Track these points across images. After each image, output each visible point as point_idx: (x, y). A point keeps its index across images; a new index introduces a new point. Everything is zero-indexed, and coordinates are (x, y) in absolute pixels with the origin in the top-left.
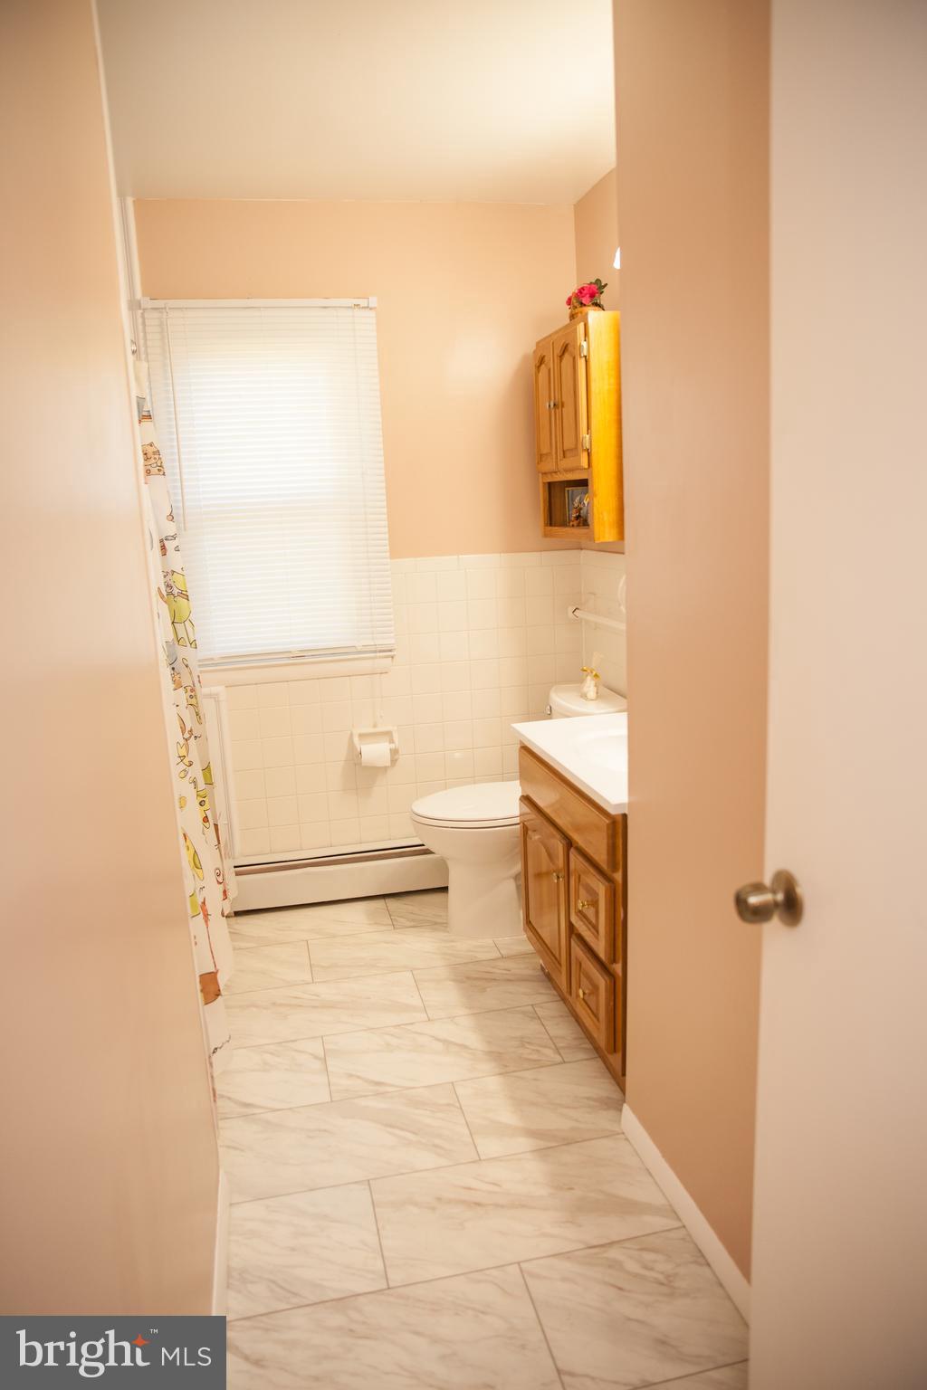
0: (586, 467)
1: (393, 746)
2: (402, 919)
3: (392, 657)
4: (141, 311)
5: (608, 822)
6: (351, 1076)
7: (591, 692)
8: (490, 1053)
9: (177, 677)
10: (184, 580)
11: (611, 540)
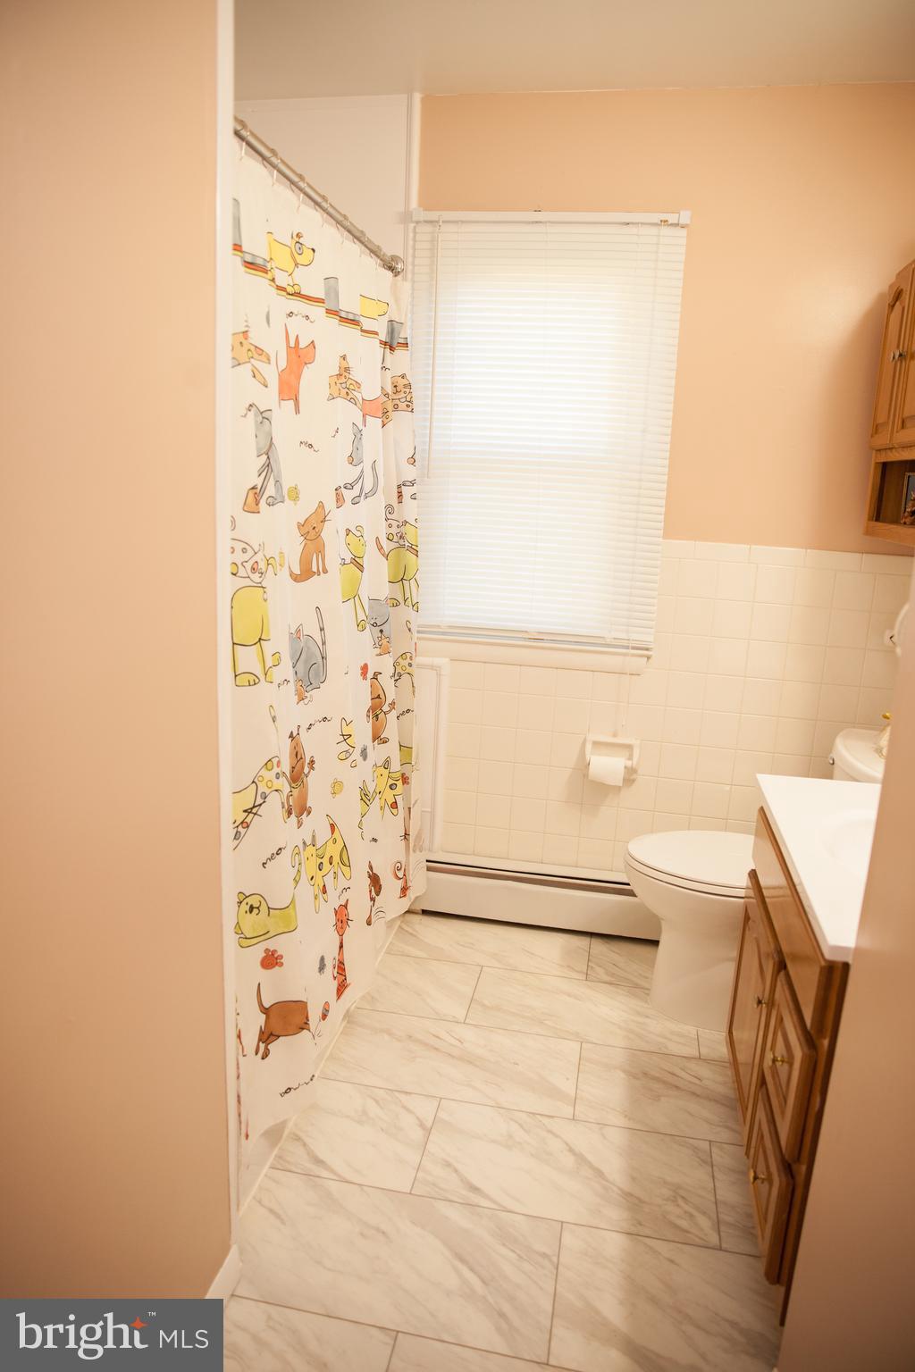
1: (629, 763)
2: (598, 969)
3: (648, 658)
4: (412, 225)
6: (448, 1165)
8: (628, 1195)
9: (384, 641)
10: (416, 532)
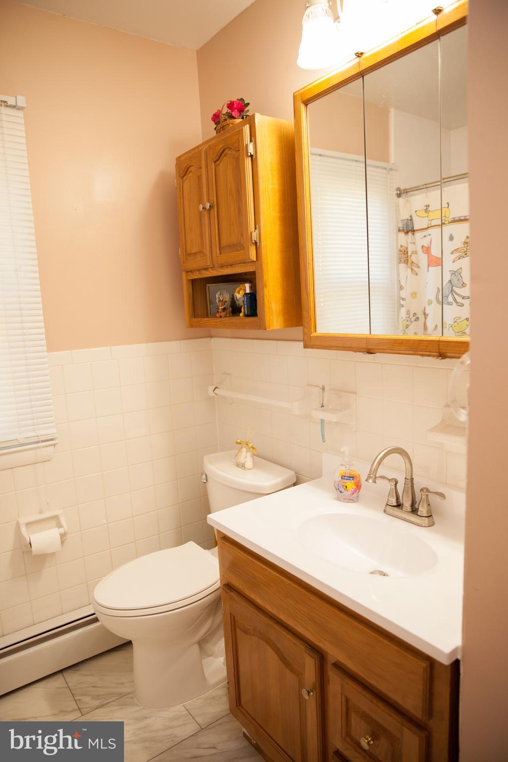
0: (255, 260)
1: (62, 530)
3: (54, 446)
5: (424, 665)
7: (249, 463)
11: (278, 328)
